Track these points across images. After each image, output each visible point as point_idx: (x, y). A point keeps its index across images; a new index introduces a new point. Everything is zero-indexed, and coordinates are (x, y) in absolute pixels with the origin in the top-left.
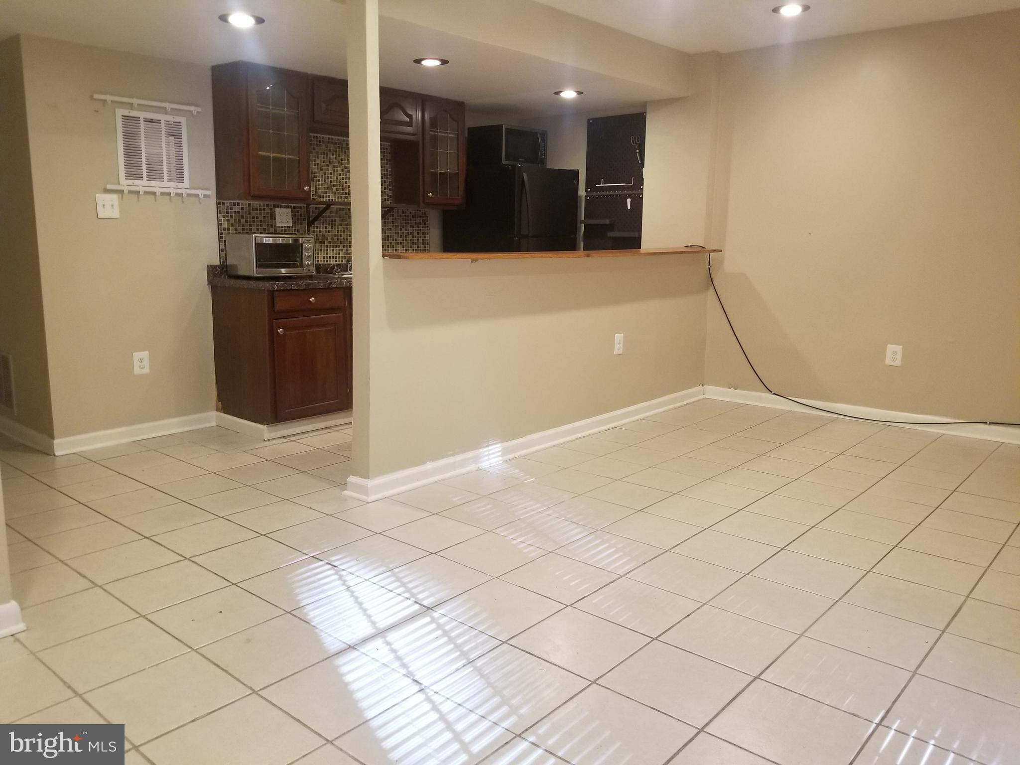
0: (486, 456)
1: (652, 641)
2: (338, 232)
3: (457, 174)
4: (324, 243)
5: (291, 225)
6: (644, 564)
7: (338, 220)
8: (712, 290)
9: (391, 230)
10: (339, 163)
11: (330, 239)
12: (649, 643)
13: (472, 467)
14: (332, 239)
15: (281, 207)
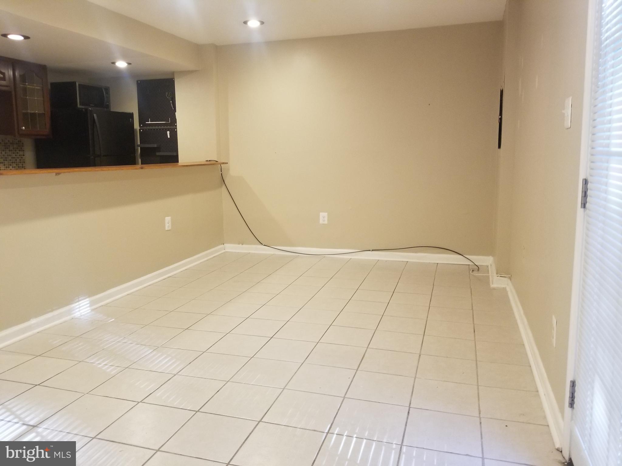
0: (77, 308)
1: (196, 413)
3: (44, 114)
6: (190, 363)
8: (224, 186)
12: (194, 415)
13: (68, 318)
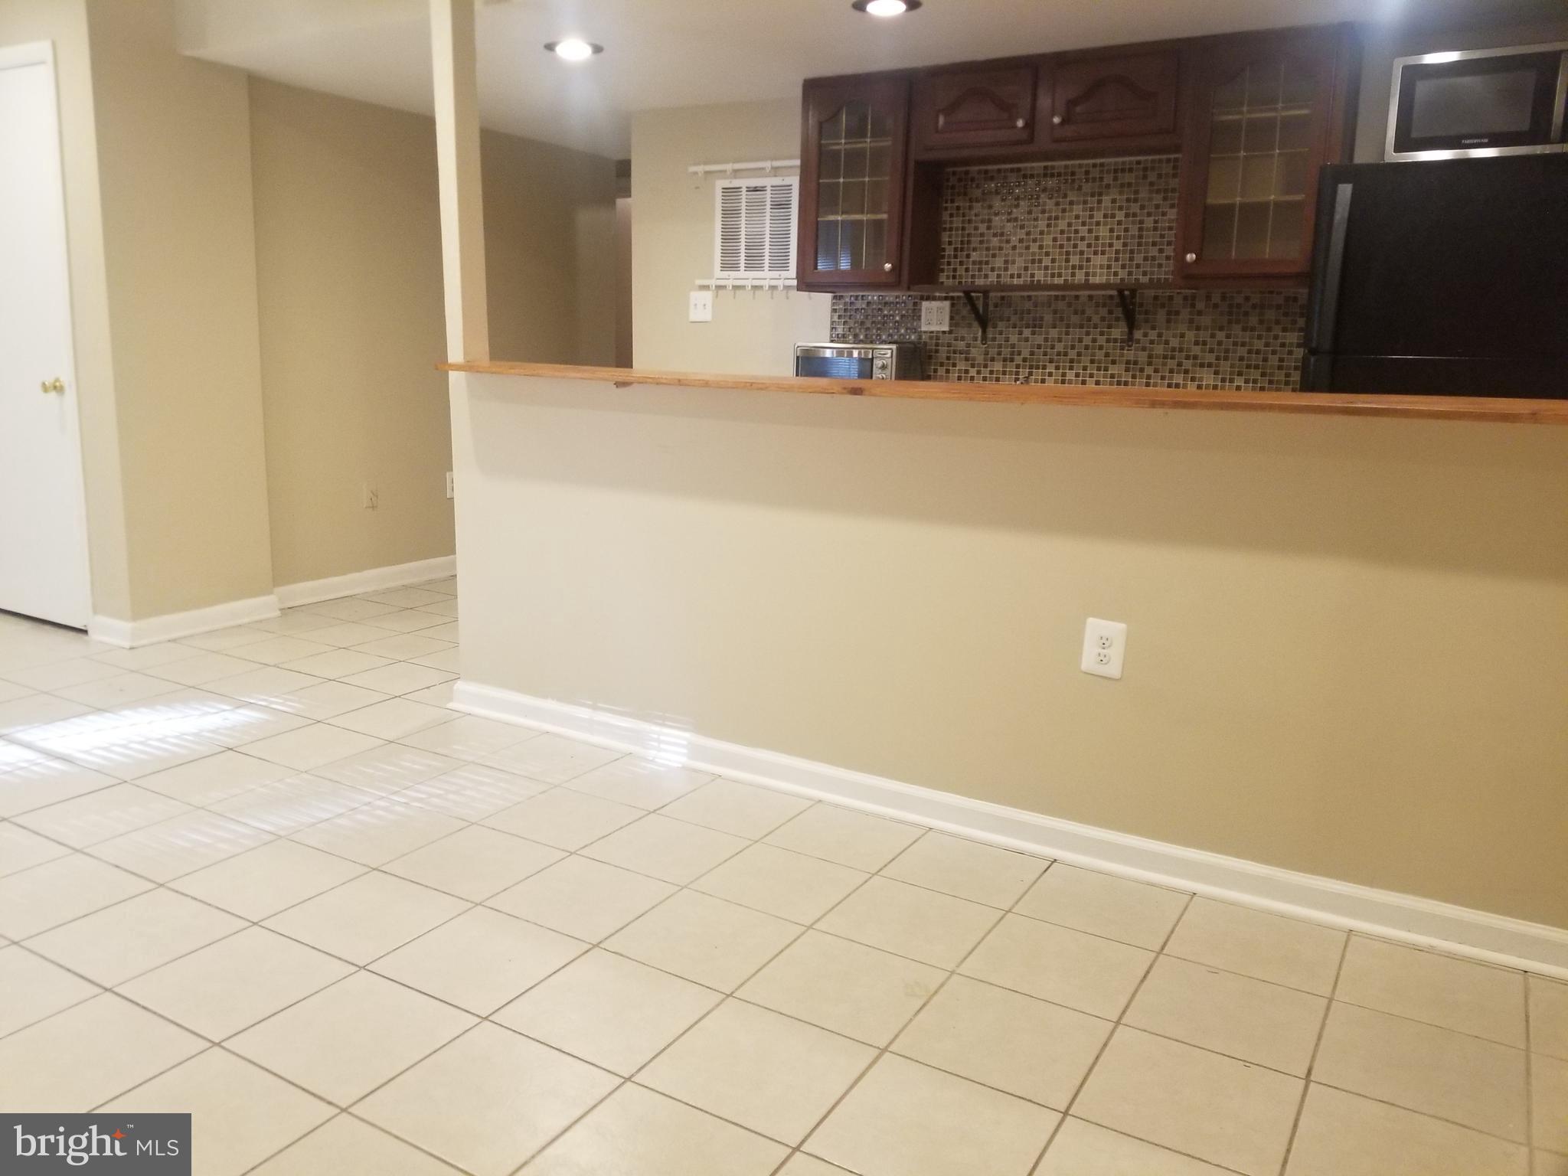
2: (1046, 340)
4: (1012, 360)
5: (946, 329)
7: (1048, 318)
9: (1182, 336)
10: (1064, 211)
11: (1026, 353)
14: (1032, 353)
15: (934, 299)
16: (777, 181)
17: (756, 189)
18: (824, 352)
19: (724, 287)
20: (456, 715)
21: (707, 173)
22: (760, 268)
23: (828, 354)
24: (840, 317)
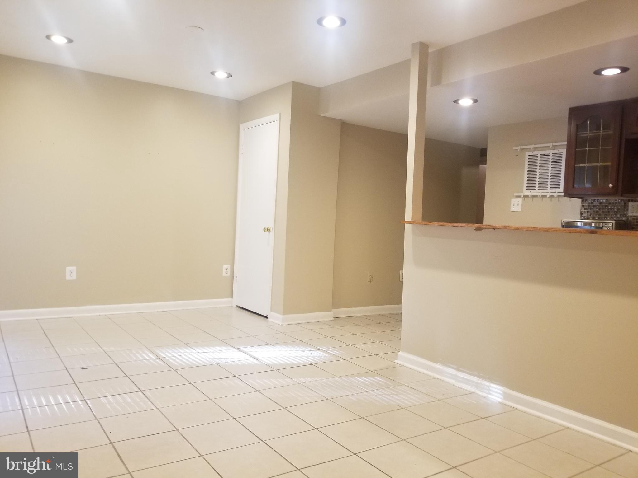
15: (635, 201)
16: (556, 151)
17: (545, 155)
18: (577, 224)
19: (528, 196)
20: (398, 365)
21: (521, 149)
22: (546, 188)
23: (579, 224)
24: (585, 209)
